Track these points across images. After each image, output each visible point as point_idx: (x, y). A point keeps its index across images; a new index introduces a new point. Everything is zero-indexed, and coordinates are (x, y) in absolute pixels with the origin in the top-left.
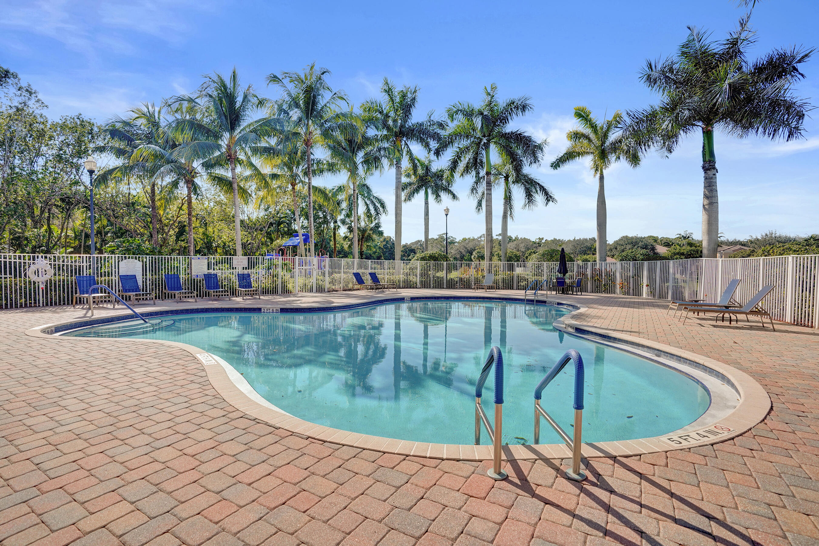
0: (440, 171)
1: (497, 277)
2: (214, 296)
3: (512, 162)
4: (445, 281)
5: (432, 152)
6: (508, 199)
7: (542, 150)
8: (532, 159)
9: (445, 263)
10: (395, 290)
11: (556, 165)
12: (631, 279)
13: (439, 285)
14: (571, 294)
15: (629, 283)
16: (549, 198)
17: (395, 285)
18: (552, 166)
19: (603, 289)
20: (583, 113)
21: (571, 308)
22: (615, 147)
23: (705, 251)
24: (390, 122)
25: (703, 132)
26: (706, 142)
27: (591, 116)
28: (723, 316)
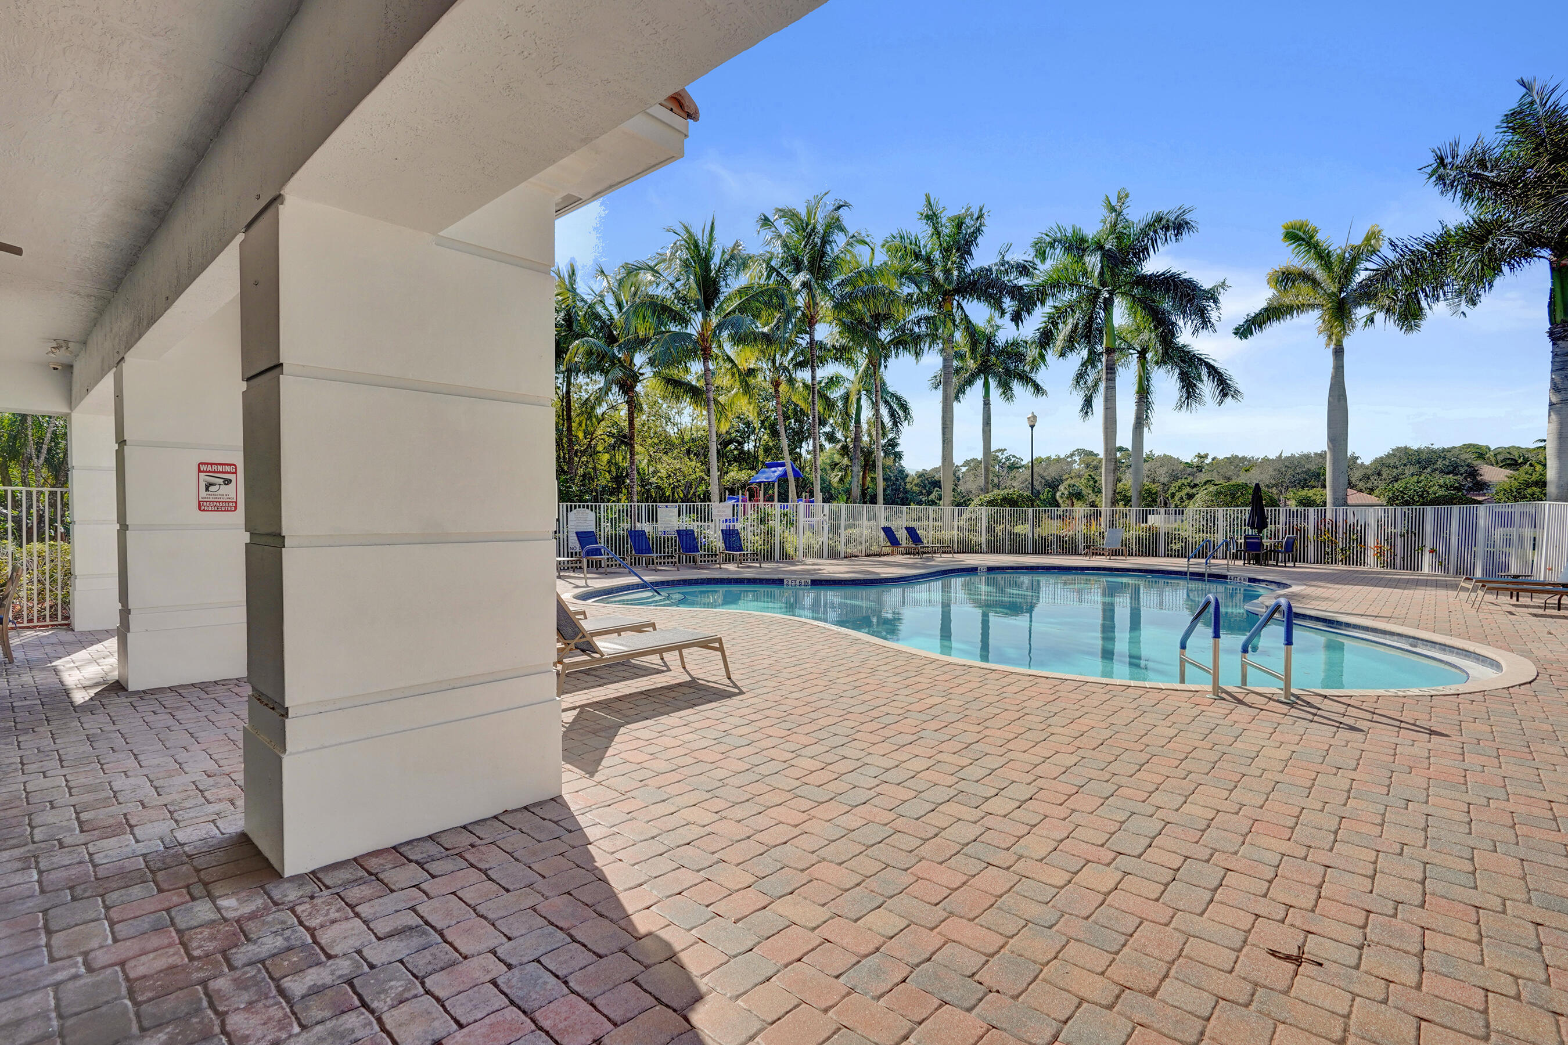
0: (1012, 344)
1: (1126, 535)
2: (701, 561)
3: (1156, 328)
4: (1030, 542)
5: (1008, 316)
6: (1144, 394)
7: (1216, 301)
8: (1197, 322)
9: (1030, 510)
10: (951, 555)
11: (1244, 331)
12: (1399, 540)
13: (1019, 546)
14: (1274, 566)
15: (1393, 546)
16: (1225, 387)
17: (947, 548)
18: (1235, 334)
19: (1340, 557)
20: (1301, 234)
21: (1273, 587)
22: (1367, 294)
23: (1551, 489)
24: (938, 274)
25: (1552, 269)
26: (1558, 290)
27: (1319, 237)
28: (1560, 600)
